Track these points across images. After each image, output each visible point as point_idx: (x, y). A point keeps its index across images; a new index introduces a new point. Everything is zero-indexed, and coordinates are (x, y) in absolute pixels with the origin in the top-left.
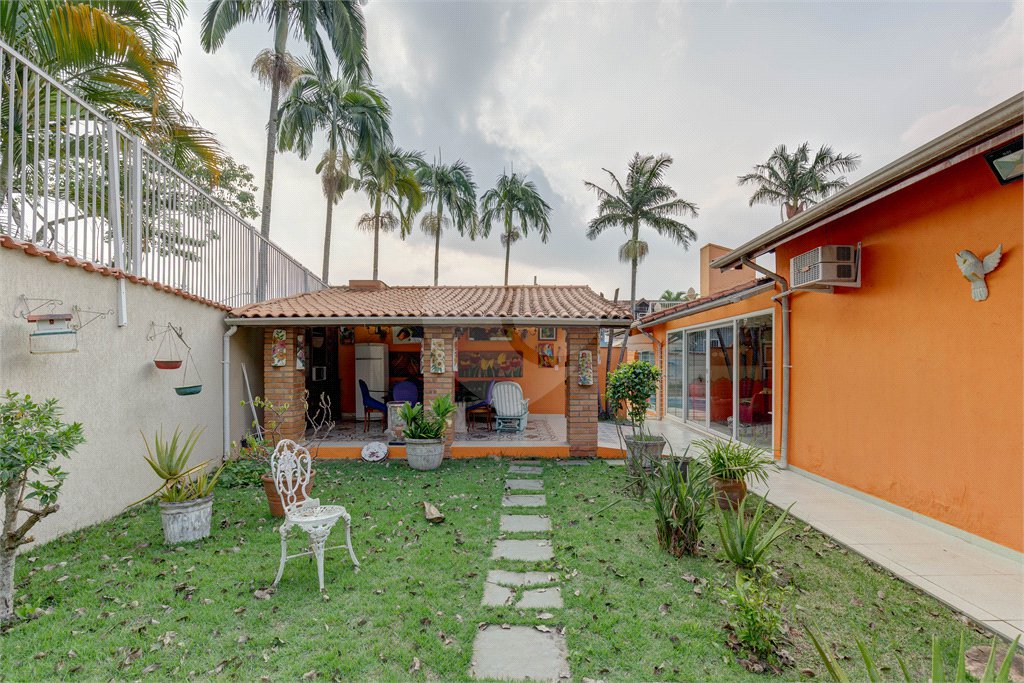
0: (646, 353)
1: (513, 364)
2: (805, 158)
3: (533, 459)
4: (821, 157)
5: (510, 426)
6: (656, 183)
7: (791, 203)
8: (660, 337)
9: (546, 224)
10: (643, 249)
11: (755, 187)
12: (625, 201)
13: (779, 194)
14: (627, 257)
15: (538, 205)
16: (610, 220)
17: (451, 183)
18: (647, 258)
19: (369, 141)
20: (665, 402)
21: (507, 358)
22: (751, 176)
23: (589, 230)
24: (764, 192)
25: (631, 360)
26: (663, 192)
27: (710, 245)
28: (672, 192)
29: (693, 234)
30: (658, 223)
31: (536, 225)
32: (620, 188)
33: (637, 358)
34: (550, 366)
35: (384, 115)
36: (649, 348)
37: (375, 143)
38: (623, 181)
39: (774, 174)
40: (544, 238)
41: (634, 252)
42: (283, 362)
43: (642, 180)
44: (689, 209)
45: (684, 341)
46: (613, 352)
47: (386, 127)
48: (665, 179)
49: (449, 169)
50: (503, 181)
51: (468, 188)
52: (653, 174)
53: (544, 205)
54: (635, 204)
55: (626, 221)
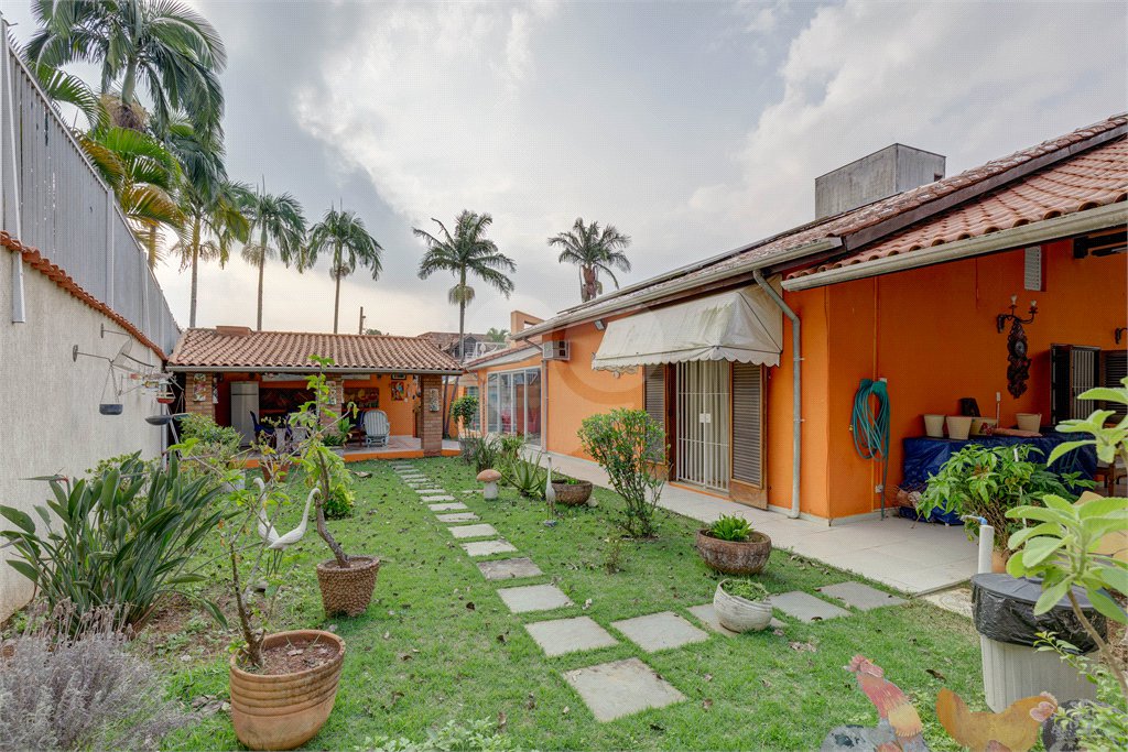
0: (472, 388)
1: (371, 398)
2: (596, 233)
3: (400, 459)
4: (608, 233)
5: (378, 441)
6: (480, 237)
7: (587, 266)
8: (482, 377)
9: (377, 262)
10: (470, 294)
11: (560, 249)
12: (453, 247)
13: (579, 258)
14: (456, 301)
15: (369, 243)
16: (439, 263)
17: (279, 214)
18: (473, 301)
19: (205, 181)
20: (487, 428)
21: (366, 393)
22: (558, 239)
23: (420, 270)
24: (567, 253)
25: (461, 395)
26: (486, 246)
27: (516, 312)
28: (494, 246)
29: (510, 284)
30: (483, 271)
31: (366, 263)
32: (449, 236)
33: (465, 392)
34: (401, 399)
35: (217, 154)
36: (476, 384)
37: (211, 183)
38: (452, 233)
39: (574, 240)
40: (375, 276)
41: (462, 296)
42: (204, 398)
43: (469, 232)
44: (508, 265)
45: (498, 380)
46: (448, 388)
47: (220, 166)
48: (487, 234)
49: (274, 199)
50: (332, 216)
51: (298, 222)
52: (478, 228)
53: (376, 244)
54: (463, 253)
55: (454, 265)
